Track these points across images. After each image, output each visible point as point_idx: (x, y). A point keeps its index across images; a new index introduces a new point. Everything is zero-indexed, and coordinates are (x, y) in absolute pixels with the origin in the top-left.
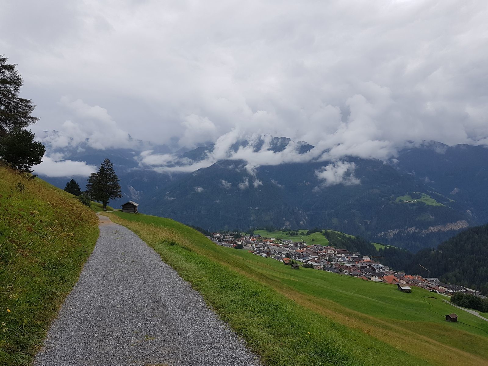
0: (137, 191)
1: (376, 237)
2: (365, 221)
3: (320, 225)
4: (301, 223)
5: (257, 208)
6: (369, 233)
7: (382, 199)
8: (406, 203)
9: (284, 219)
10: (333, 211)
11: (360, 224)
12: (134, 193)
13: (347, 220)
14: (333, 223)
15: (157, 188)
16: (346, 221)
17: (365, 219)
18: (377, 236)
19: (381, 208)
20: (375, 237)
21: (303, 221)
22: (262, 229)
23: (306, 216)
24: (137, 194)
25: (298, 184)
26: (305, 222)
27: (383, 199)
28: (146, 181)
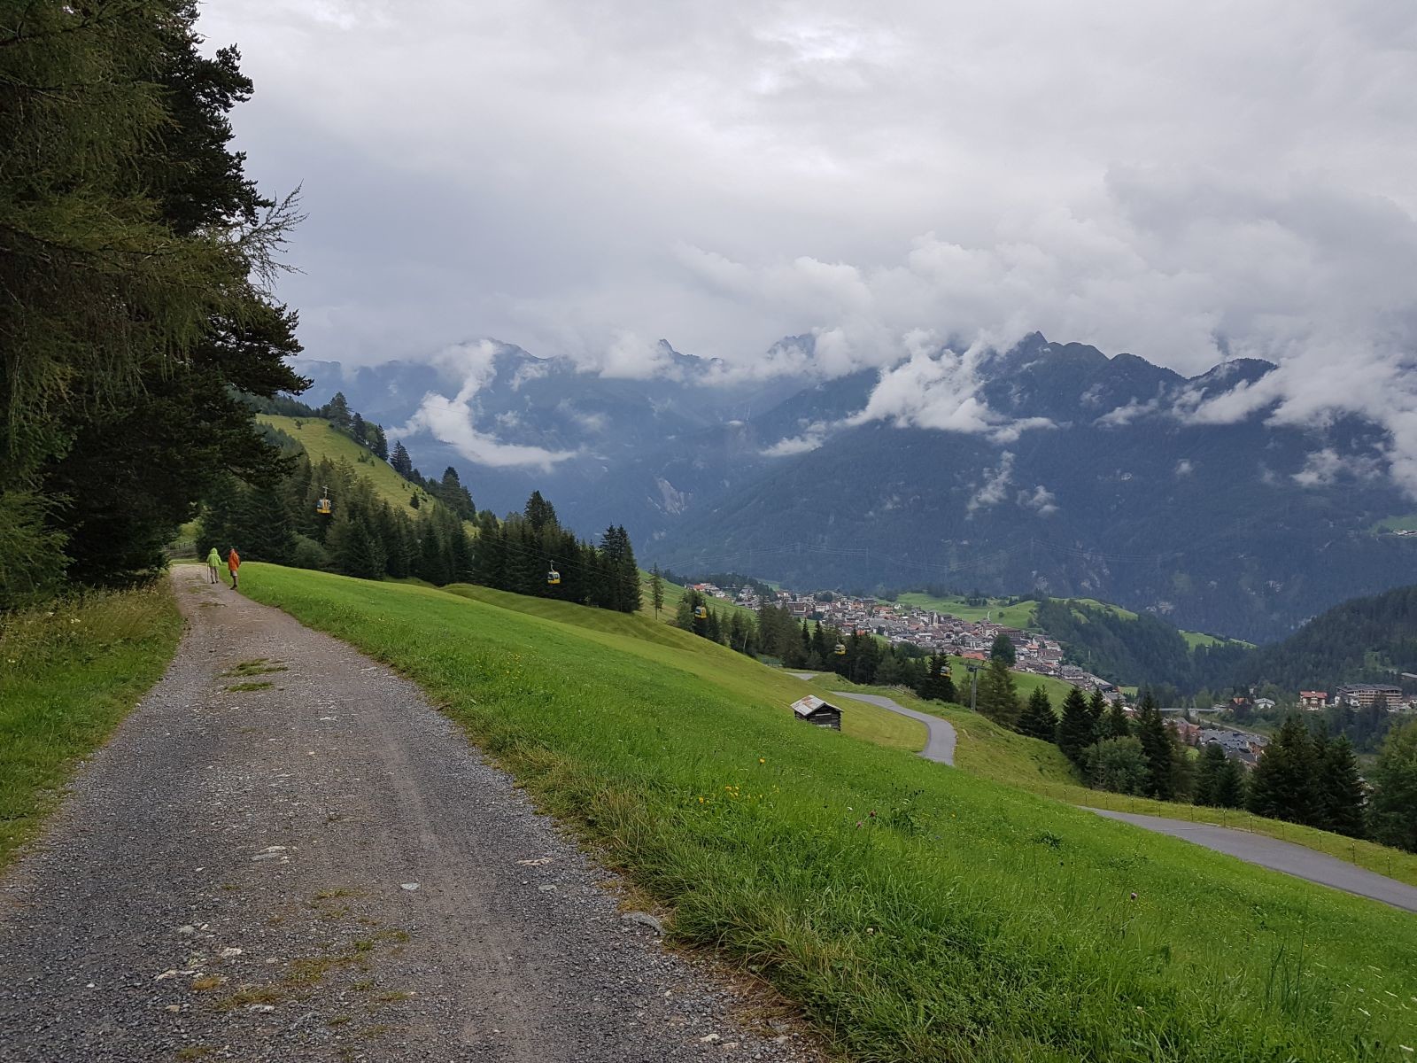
0: (679, 492)
1: (1292, 627)
2: (1269, 585)
3: (1138, 592)
4: (1086, 584)
5: (965, 542)
6: (1275, 616)
7: (1328, 525)
8: (1397, 539)
9: (1034, 573)
10: (1181, 554)
11: (1254, 593)
12: (672, 496)
13: (1216, 581)
14: (1175, 589)
15: (727, 484)
16: (1212, 583)
17: (1269, 579)
18: (1296, 625)
19: (1321, 550)
20: (1290, 626)
21: (1092, 580)
22: (920, 592)
23: (1105, 565)
24: (679, 500)
25: (1099, 478)
26: (1098, 582)
27: (1332, 526)
28: (702, 467)
